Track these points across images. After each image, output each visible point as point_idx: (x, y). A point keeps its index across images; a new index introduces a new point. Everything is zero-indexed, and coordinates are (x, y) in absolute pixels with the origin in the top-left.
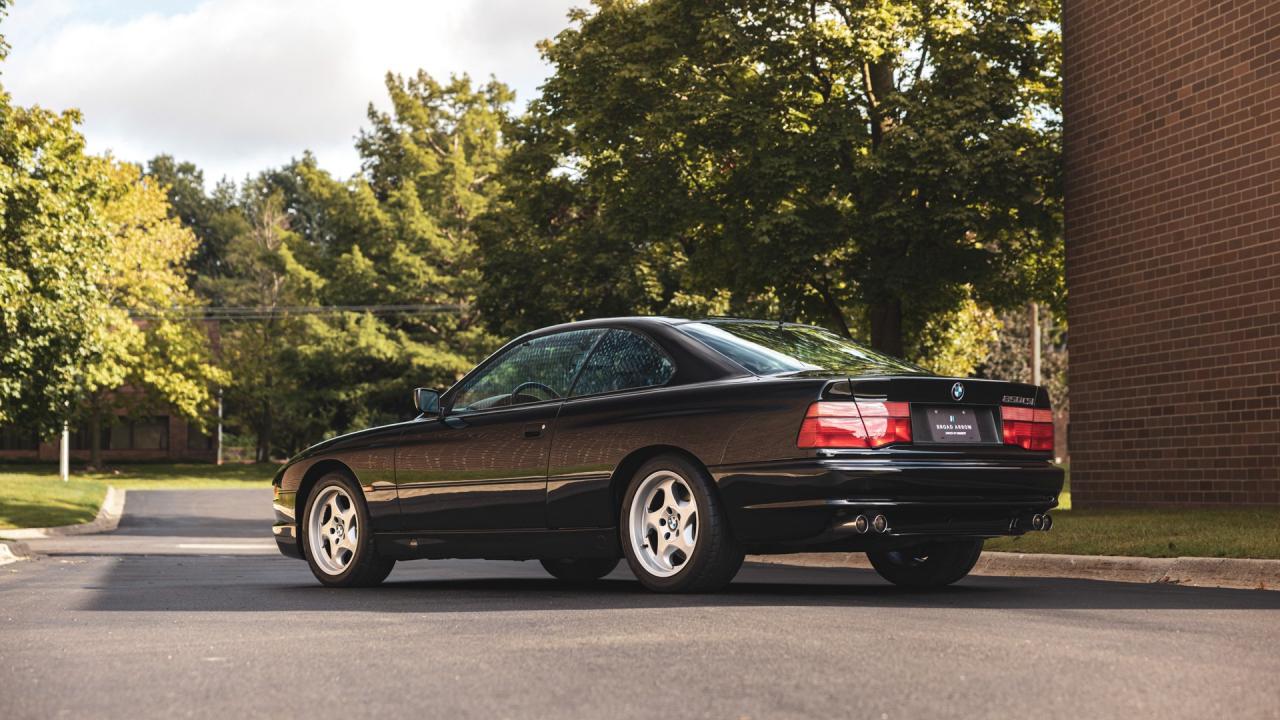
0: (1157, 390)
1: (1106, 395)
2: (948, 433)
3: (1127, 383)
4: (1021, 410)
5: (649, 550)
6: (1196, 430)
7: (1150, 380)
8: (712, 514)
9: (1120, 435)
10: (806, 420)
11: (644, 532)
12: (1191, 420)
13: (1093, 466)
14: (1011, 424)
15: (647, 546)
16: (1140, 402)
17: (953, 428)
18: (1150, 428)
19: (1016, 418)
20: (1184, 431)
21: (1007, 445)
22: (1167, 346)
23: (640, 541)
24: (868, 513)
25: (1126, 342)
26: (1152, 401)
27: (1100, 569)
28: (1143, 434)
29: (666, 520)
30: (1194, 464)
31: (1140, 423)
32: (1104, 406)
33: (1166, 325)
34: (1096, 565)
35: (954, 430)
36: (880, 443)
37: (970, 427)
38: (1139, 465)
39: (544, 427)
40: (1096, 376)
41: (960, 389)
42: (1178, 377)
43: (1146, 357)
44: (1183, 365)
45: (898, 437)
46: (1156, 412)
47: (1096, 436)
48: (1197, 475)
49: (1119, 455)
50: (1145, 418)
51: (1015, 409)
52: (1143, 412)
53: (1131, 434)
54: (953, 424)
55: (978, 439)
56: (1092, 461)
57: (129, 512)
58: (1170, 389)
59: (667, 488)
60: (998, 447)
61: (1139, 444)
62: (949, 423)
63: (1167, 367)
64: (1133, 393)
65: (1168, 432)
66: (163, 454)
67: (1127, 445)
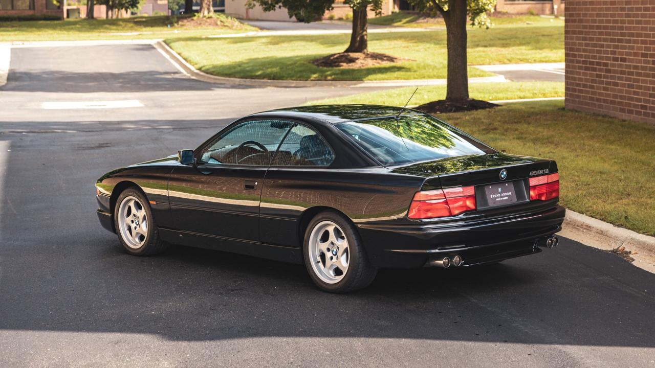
0: (617, 47)
1: (587, 45)
2: (497, 200)
3: (599, 39)
4: (541, 178)
5: (321, 264)
6: (639, 74)
7: (612, 40)
8: (357, 251)
9: (594, 70)
10: (413, 202)
11: (318, 254)
12: (636, 67)
13: (578, 85)
14: (534, 187)
15: (319, 262)
16: (606, 52)
17: (500, 196)
18: (612, 68)
19: (537, 184)
20: (632, 74)
21: (533, 201)
22: (623, 22)
23: (315, 259)
24: (450, 256)
25: (598, 15)
26: (613, 53)
27: (585, 229)
28: (608, 71)
29: (331, 248)
30: (637, 94)
31: (606, 65)
32: (585, 51)
33: (623, 9)
34: (582, 225)
35: (501, 197)
36: (457, 212)
37: (510, 193)
38: (605, 89)
39: (256, 183)
40: (581, 33)
41: (505, 173)
42: (629, 41)
43: (610, 26)
44: (632, 35)
45: (468, 207)
46: (616, 59)
47: (580, 68)
48: (639, 100)
49: (593, 81)
50: (609, 62)
51: (536, 179)
52: (608, 59)
53: (601, 70)
54: (500, 193)
55: (515, 200)
56: (577, 82)
57: (13, 68)
58: (624, 47)
59: (331, 229)
60: (527, 204)
61: (605, 77)
62: (498, 193)
63: (623, 34)
64: (602, 46)
65: (622, 72)
66: (31, 13)
67: (599, 76)
